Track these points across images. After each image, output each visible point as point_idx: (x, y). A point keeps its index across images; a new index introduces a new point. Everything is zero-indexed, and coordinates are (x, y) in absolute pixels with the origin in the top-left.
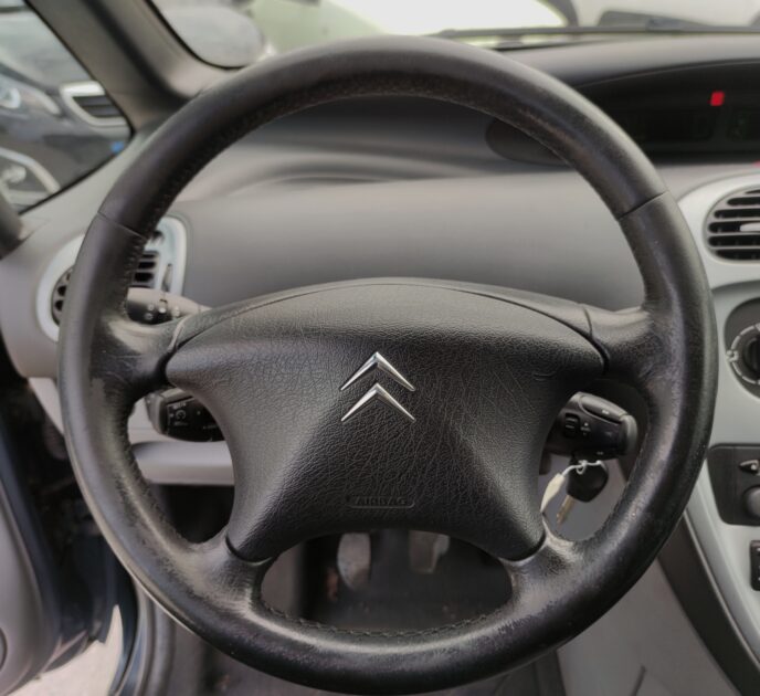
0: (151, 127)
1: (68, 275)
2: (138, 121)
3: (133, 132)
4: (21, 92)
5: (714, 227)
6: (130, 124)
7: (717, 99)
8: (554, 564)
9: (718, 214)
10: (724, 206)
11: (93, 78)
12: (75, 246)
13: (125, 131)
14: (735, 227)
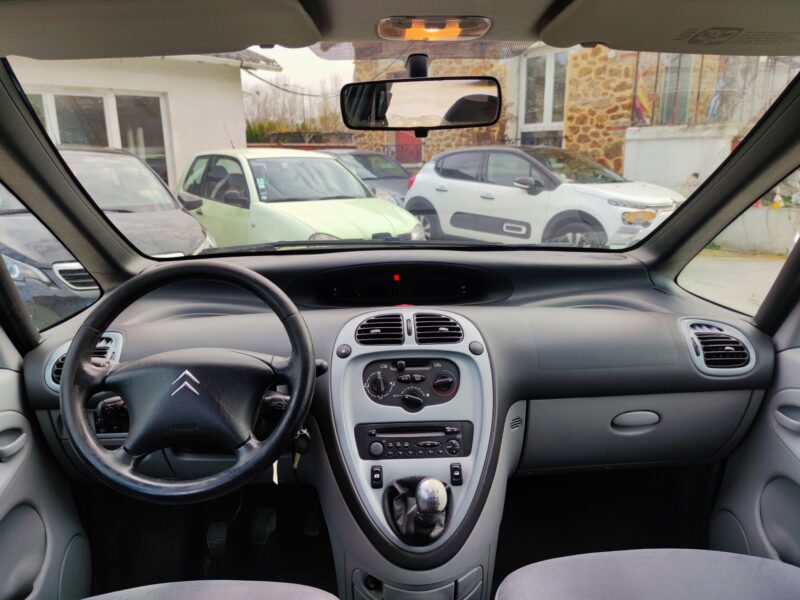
0: (111, 290)
1: (63, 359)
2: (105, 287)
3: (102, 293)
4: (19, 268)
5: (360, 332)
6: (101, 289)
7: (397, 277)
8: (250, 448)
9: (362, 326)
10: (365, 323)
11: (77, 260)
12: (69, 344)
13: (98, 292)
14: (369, 331)
